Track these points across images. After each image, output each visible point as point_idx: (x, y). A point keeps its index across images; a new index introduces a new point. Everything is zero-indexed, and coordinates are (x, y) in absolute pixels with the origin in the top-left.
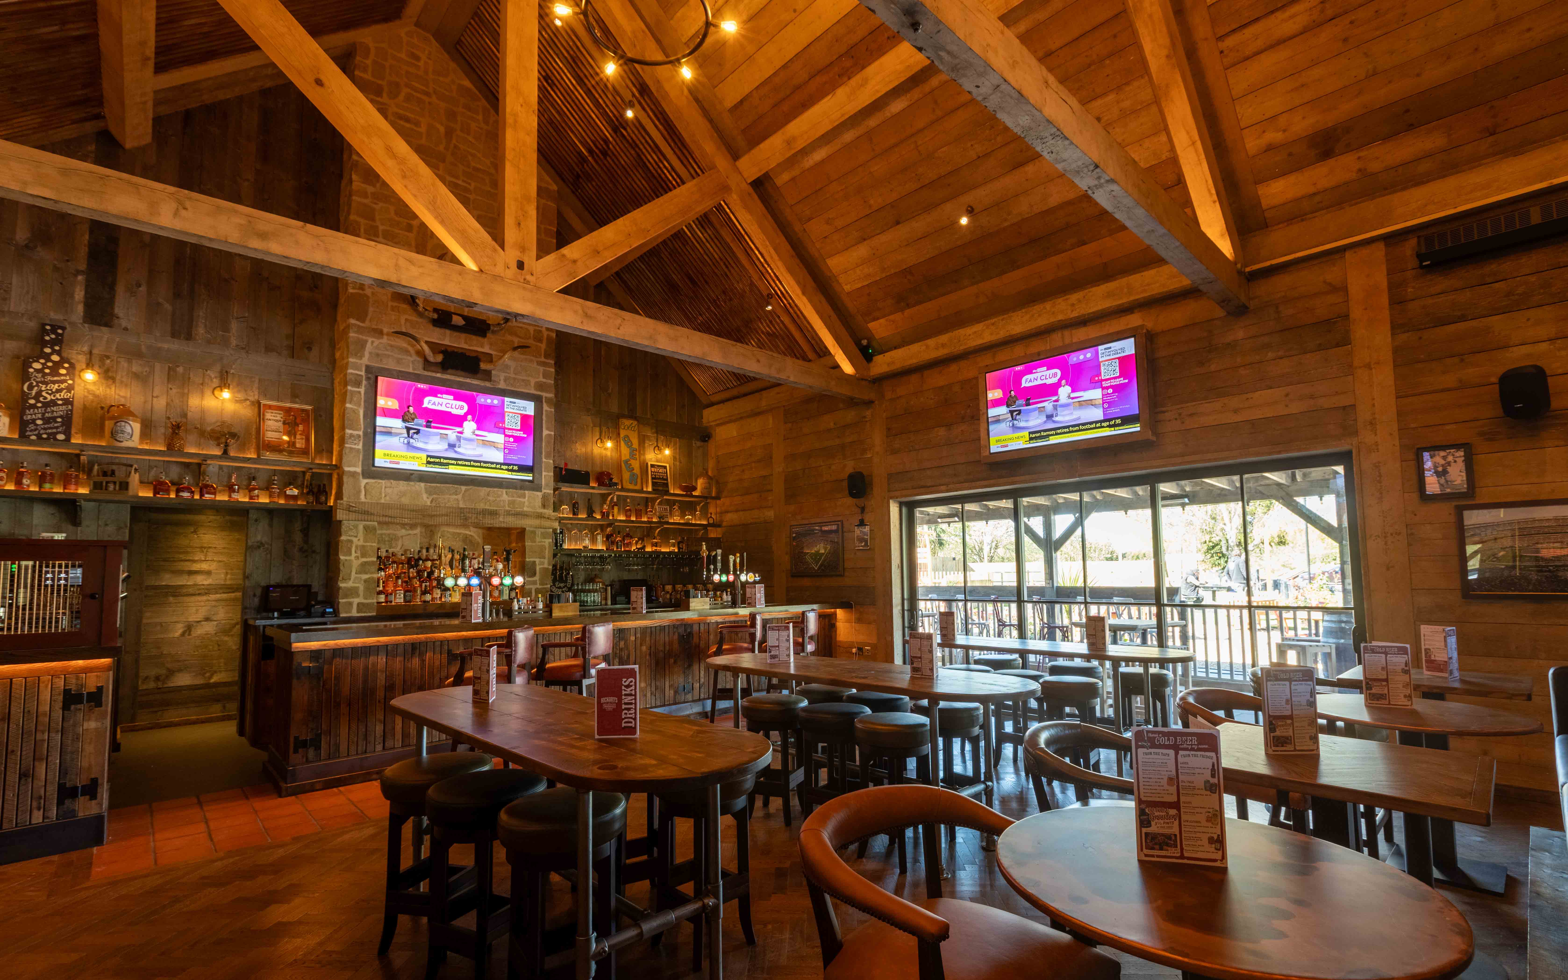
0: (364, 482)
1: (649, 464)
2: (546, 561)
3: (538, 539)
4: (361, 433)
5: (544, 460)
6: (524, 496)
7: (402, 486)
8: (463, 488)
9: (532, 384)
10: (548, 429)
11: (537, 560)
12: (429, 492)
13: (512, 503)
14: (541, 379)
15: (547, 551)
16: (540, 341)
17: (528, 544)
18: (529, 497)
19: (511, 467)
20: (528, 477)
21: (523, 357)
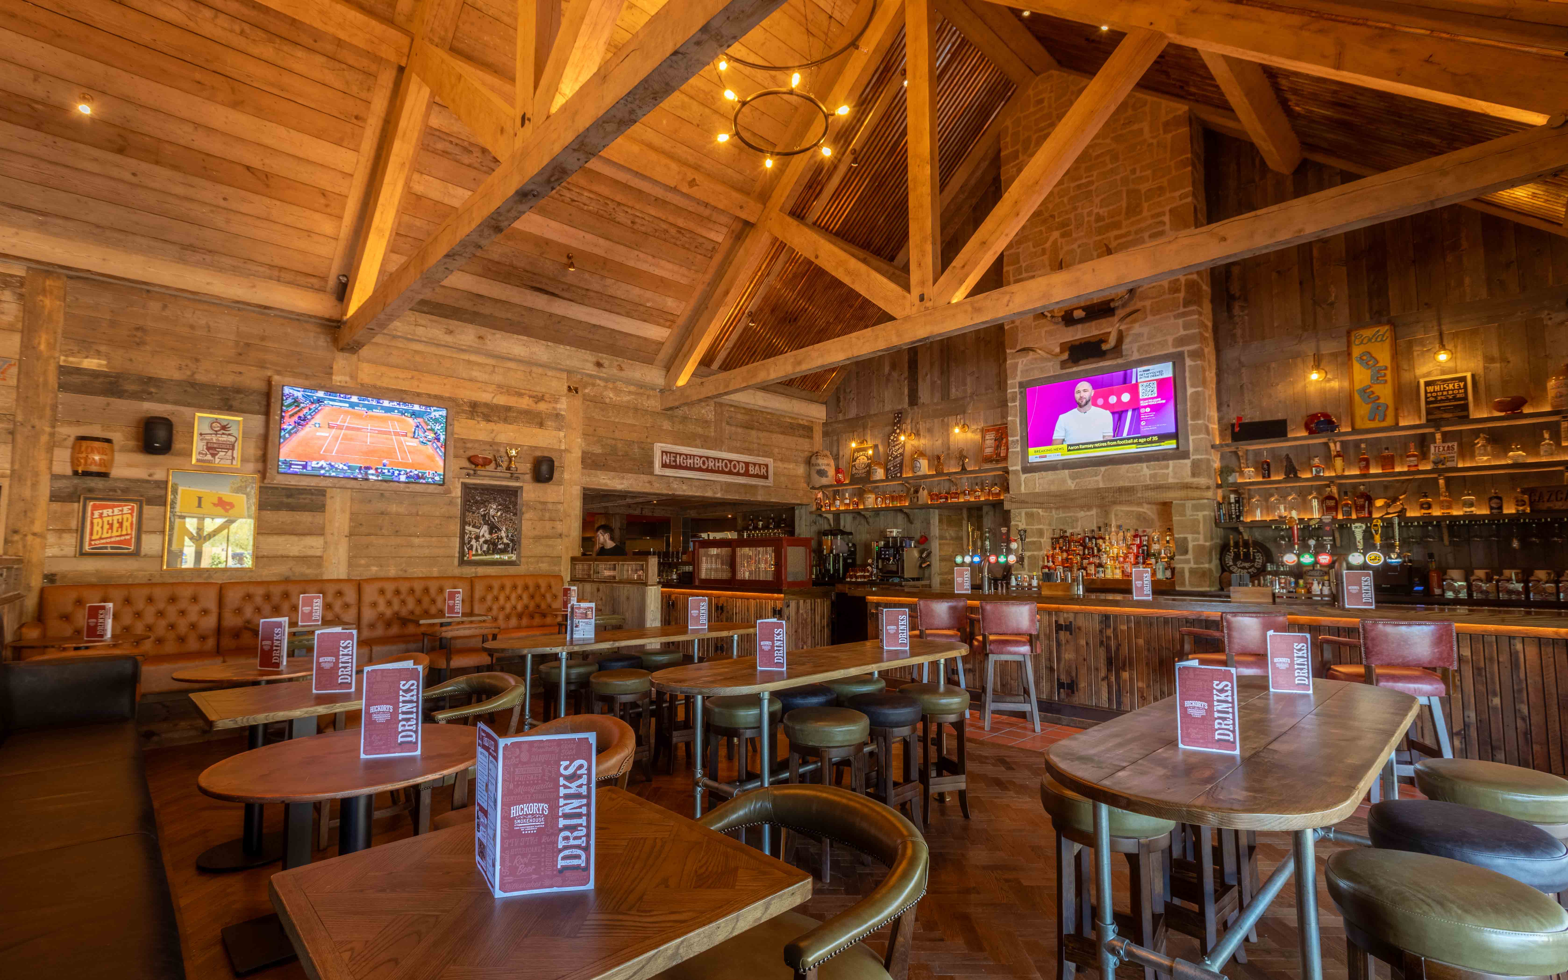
0: (1023, 477)
1: (1422, 382)
2: (1201, 537)
3: (1189, 512)
4: (1018, 438)
5: (1190, 422)
6: (1167, 467)
7: (1050, 475)
8: (1103, 469)
9: (1170, 342)
10: (1192, 386)
11: (1190, 537)
12: (1073, 478)
13: (1153, 476)
14: (1182, 332)
15: (1201, 525)
16: (1177, 290)
17: (1175, 518)
18: (1174, 467)
19: (1149, 439)
20: (1171, 444)
21: (1158, 317)
